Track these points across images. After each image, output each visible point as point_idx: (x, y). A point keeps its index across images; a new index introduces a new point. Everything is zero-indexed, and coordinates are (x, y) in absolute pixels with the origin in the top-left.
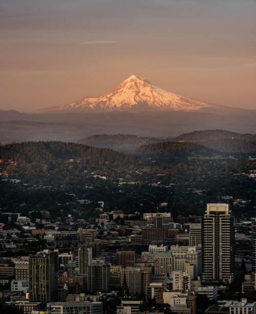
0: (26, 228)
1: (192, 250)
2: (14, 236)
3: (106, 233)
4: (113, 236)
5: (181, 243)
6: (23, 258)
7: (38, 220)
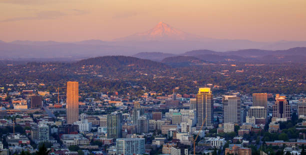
0: (105, 100)
1: (191, 111)
2: (99, 104)
3: (147, 103)
4: (151, 104)
5: (186, 108)
6: (104, 115)
7: (112, 96)
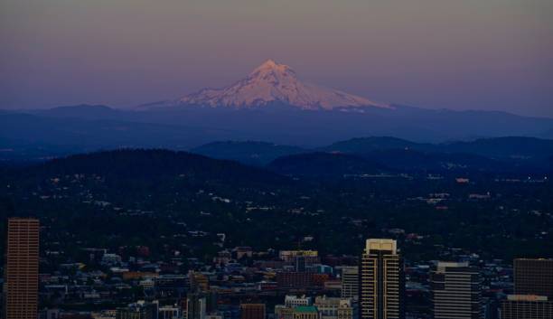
0: (115, 269)
1: (345, 302)
2: (97, 281)
3: (226, 277)
4: (237, 281)
5: (330, 294)
6: (108, 312)
7: (132, 259)
